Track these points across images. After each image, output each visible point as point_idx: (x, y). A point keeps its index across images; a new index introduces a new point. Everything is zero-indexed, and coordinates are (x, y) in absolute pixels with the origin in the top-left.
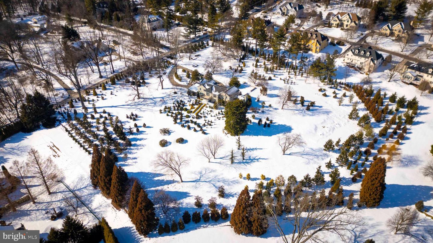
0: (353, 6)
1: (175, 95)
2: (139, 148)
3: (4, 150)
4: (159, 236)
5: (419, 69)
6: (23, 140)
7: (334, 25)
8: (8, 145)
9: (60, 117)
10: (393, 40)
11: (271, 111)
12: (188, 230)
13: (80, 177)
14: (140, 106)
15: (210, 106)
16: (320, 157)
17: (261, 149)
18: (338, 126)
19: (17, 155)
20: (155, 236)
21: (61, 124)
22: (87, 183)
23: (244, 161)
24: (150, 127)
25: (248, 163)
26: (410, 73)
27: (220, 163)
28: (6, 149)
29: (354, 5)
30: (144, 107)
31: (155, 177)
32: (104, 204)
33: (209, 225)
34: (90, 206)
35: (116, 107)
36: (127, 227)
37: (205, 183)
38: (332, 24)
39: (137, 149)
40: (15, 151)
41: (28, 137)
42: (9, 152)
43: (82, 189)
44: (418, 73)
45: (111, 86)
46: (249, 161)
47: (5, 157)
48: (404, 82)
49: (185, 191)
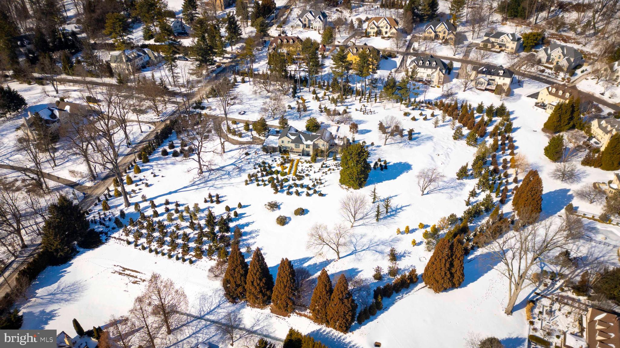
0: (378, 8)
1: (248, 157)
2: (254, 235)
3: (39, 300)
4: (361, 327)
5: (489, 72)
6: (62, 276)
7: (372, 34)
8: (40, 292)
9: (99, 228)
10: (441, 44)
11: (374, 150)
12: (386, 308)
13: (199, 296)
14: (210, 182)
15: (306, 161)
16: (458, 188)
17: (396, 196)
18: (449, 150)
19: (66, 301)
20: (356, 328)
21: (110, 237)
22: (217, 301)
23: (389, 214)
24: (247, 206)
25: (393, 215)
26: (483, 79)
27: (363, 224)
28: (42, 298)
29: (379, 6)
30: (217, 183)
31: (304, 263)
32: (262, 317)
33: (403, 294)
34: (241, 326)
35: (176, 192)
36: (314, 332)
37: (364, 252)
38: (369, 33)
39: (253, 238)
40: (58, 296)
41: (68, 269)
42: (50, 301)
43: (213, 310)
44: (489, 77)
45: (145, 164)
46: (394, 213)
47: (48, 310)
48: (479, 89)
49: (350, 268)
